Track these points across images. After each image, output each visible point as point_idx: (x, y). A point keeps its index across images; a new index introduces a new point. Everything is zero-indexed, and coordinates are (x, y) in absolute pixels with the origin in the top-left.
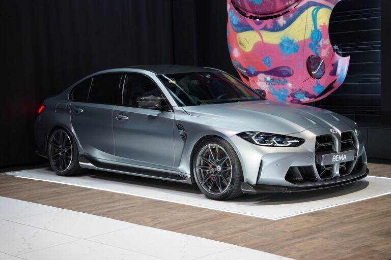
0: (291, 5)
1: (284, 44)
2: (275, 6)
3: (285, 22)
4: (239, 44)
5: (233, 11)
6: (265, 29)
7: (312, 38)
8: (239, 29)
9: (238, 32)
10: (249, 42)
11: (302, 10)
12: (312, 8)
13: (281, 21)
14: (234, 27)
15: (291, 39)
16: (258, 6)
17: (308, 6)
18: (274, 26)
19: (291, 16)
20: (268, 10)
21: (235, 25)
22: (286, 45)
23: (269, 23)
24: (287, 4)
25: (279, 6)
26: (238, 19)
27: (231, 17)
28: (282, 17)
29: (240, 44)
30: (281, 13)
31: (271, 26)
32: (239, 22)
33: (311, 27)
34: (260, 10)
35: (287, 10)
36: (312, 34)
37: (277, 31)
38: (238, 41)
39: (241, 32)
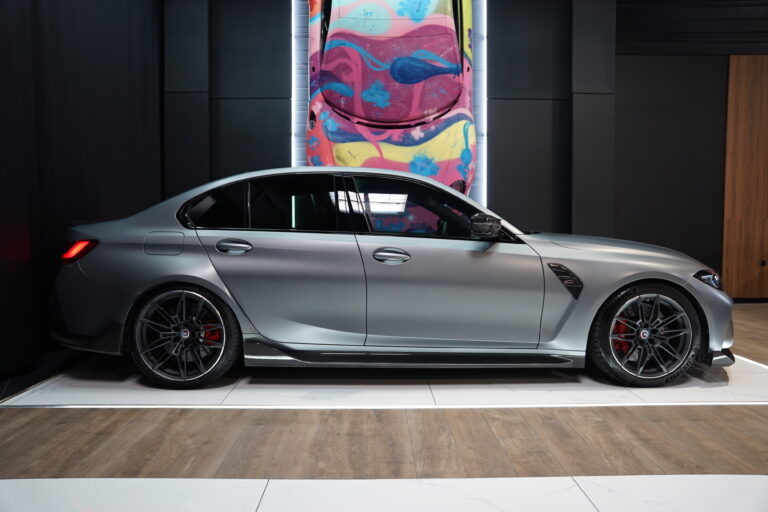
0: (429, 115)
1: (417, 163)
2: (407, 113)
3: (422, 135)
4: (336, 159)
5: (328, 113)
6: (389, 141)
7: (462, 158)
8: (339, 138)
9: (336, 141)
10: (357, 158)
11: (450, 123)
12: (463, 123)
13: (417, 133)
14: (330, 136)
15: (429, 157)
16: (379, 110)
17: (459, 117)
18: (404, 138)
19: (433, 128)
20: (394, 116)
21: (332, 133)
22: (419, 164)
23: (397, 134)
24: (426, 112)
25: (414, 113)
26: (338, 125)
27: (325, 121)
28: (418, 128)
29: (338, 158)
30: (412, 123)
31: (400, 137)
32: (339, 129)
33: (461, 145)
34: (380, 116)
35: (422, 120)
36: (463, 154)
37: (409, 145)
38: (334, 155)
39: (343, 142)
